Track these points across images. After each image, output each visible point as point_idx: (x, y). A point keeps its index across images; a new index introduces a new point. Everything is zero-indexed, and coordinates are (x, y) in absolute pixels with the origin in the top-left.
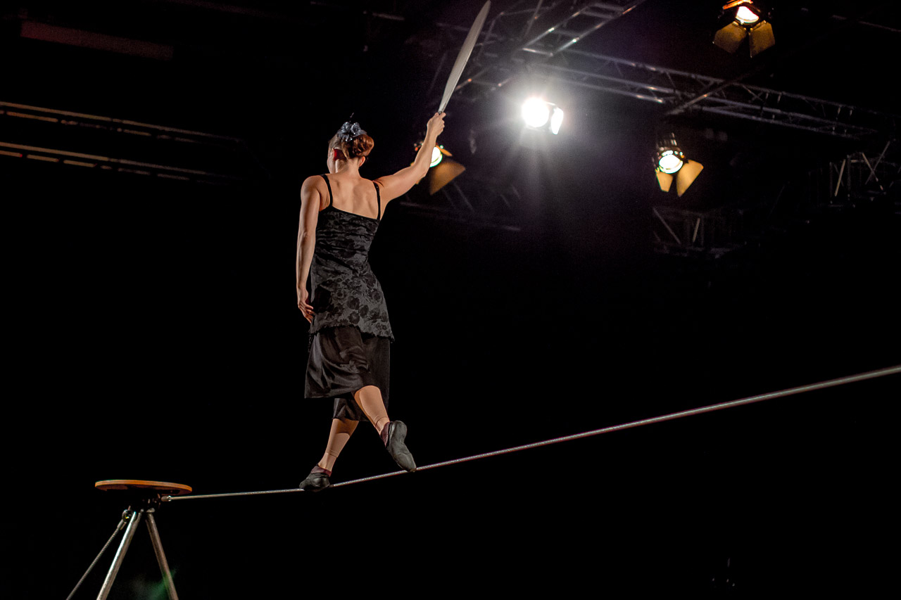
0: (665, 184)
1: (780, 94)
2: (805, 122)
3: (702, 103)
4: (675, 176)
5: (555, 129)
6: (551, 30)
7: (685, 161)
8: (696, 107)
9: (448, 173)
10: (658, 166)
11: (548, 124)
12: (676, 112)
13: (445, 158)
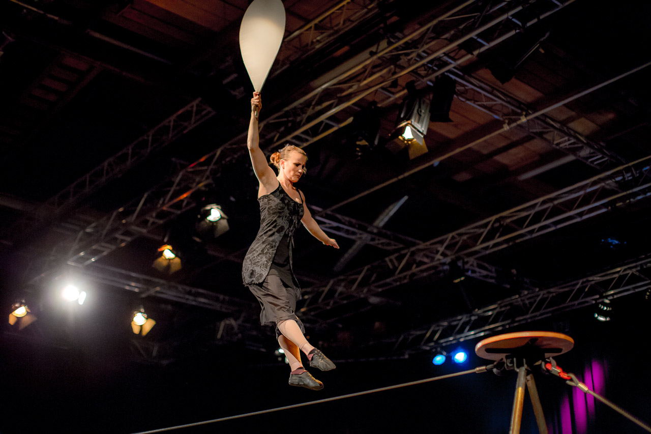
0: (136, 330)
1: (194, 290)
2: (204, 303)
3: (157, 292)
4: (141, 326)
5: (81, 302)
6: (82, 254)
7: (147, 319)
8: (154, 294)
9: (28, 321)
10: (133, 320)
11: (78, 299)
12: (143, 296)
13: (28, 313)
